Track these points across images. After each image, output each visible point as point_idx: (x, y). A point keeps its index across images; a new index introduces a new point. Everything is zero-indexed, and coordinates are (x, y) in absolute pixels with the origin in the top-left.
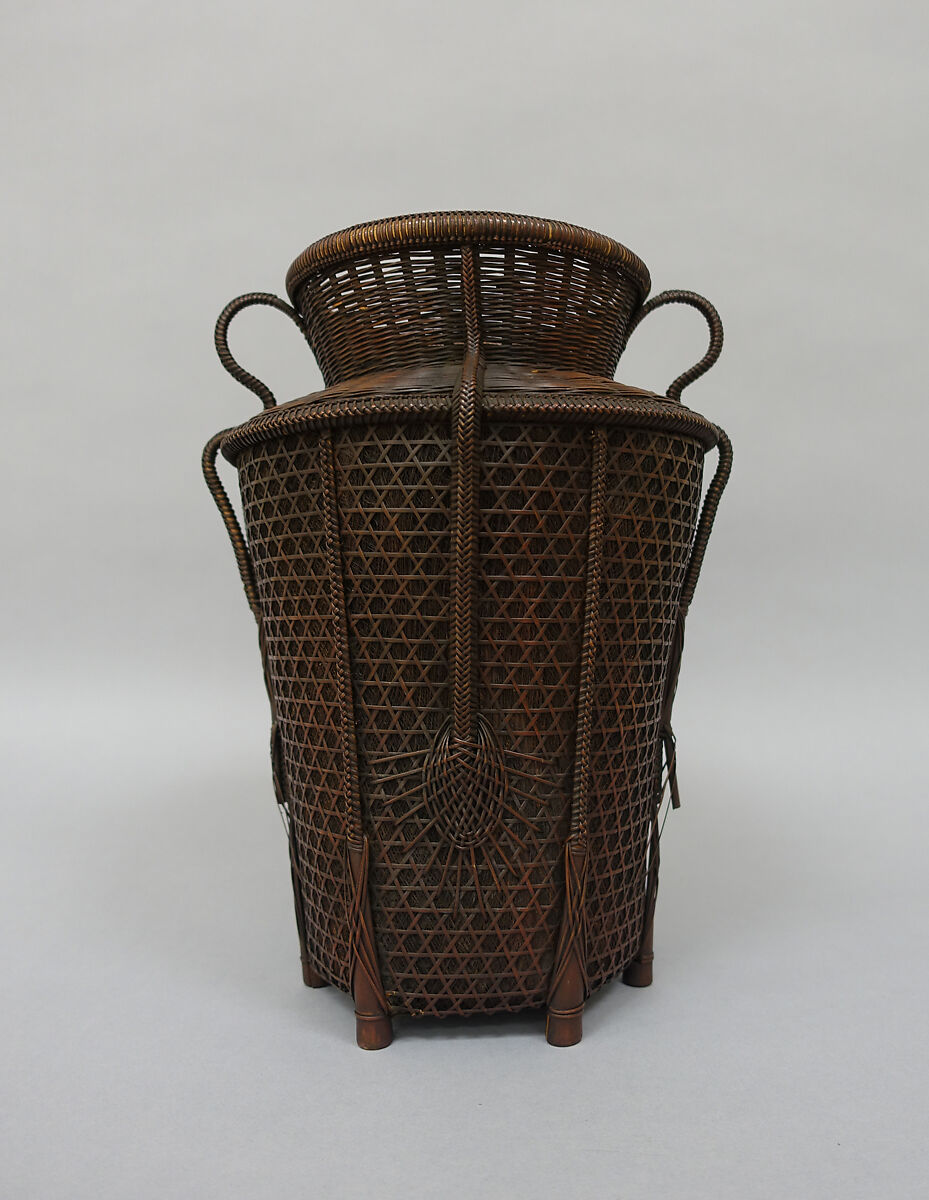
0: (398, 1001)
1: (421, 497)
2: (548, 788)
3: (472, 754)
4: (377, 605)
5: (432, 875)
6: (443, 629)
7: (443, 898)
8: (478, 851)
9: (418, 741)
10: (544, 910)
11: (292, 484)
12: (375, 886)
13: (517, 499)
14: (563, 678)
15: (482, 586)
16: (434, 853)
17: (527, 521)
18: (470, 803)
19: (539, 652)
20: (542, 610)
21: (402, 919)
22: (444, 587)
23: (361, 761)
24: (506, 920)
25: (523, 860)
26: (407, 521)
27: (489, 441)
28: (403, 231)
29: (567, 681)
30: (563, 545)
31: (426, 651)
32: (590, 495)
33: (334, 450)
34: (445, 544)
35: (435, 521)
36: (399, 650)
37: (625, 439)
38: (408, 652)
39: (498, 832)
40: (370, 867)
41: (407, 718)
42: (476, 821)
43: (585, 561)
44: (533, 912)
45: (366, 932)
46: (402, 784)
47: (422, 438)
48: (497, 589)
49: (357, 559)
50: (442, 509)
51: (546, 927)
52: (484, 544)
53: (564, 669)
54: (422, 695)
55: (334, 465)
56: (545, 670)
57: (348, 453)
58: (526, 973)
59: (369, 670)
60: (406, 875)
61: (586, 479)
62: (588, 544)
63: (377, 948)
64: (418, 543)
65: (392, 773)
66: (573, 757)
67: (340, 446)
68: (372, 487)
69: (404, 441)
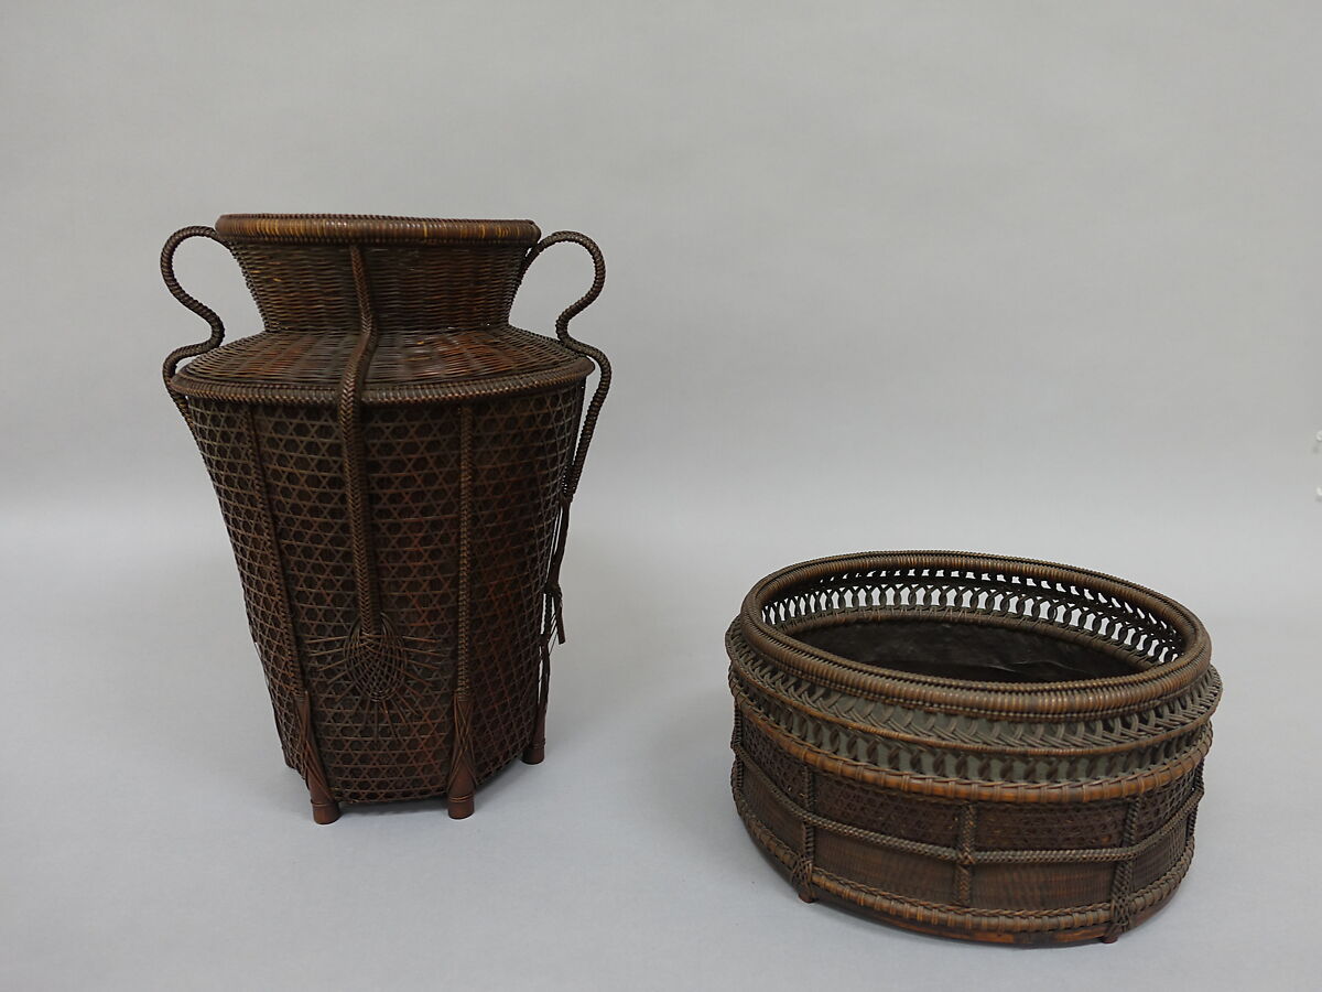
0: (340, 794)
1: (321, 465)
2: (440, 659)
3: (376, 643)
4: (298, 536)
5: (357, 717)
6: (348, 556)
7: (366, 732)
8: (388, 703)
9: (337, 630)
10: (441, 736)
11: (225, 437)
12: (317, 723)
13: (398, 465)
14: (446, 586)
15: (376, 528)
16: (357, 703)
17: (406, 482)
18: (379, 672)
19: (424, 570)
20: (425, 540)
21: (338, 744)
22: (345, 528)
23: (299, 641)
24: (413, 744)
25: (423, 706)
26: (313, 481)
27: (372, 424)
29: (450, 587)
30: (438, 494)
31: (338, 571)
32: (460, 455)
33: (253, 419)
34: (343, 499)
35: (334, 483)
36: (318, 569)
37: (489, 408)
38: (325, 570)
39: (402, 690)
40: (311, 710)
41: (328, 615)
42: (385, 684)
43: (459, 503)
44: (433, 737)
45: (312, 754)
46: (330, 658)
47: (319, 419)
48: (389, 529)
49: (280, 501)
50: (339, 475)
51: (444, 747)
52: (373, 499)
53: (446, 579)
54: (337, 600)
56: (431, 582)
57: (262, 423)
58: (429, 776)
59: (298, 580)
60: (337, 717)
61: (456, 443)
62: (460, 491)
63: (321, 760)
64: (323, 497)
65: (321, 650)
66: (457, 637)
67: (257, 417)
68: (284, 452)
69: (306, 422)
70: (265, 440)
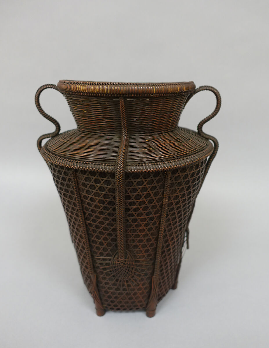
1: (105, 196)
2: (148, 266)
3: (124, 262)
4: (94, 221)
5: (114, 284)
6: (115, 230)
7: (117, 289)
8: (127, 281)
9: (108, 255)
11: (64, 179)
13: (138, 197)
15: (127, 221)
16: (115, 280)
17: (141, 203)
18: (124, 271)
19: (144, 236)
20: (147, 225)
21: (106, 292)
22: (114, 220)
24: (135, 294)
25: (140, 282)
26: (101, 202)
27: (128, 180)
28: (96, 90)
29: (154, 241)
30: (153, 207)
31: (110, 235)
32: (164, 191)
34: (114, 209)
35: (110, 203)
36: (102, 233)
38: (104, 234)
39: (133, 277)
40: (97, 280)
41: (105, 249)
42: (126, 275)
43: (161, 209)
44: (143, 292)
45: (97, 295)
46: (105, 264)
47: (105, 178)
48: (132, 221)
49: (87, 207)
50: (113, 200)
52: (127, 210)
54: (109, 245)
55: (77, 179)
56: (147, 239)
57: (80, 176)
59: (93, 236)
60: (107, 283)
61: (163, 186)
64: (106, 208)
65: (102, 261)
68: (89, 189)
69: (99, 178)
70: (81, 183)
